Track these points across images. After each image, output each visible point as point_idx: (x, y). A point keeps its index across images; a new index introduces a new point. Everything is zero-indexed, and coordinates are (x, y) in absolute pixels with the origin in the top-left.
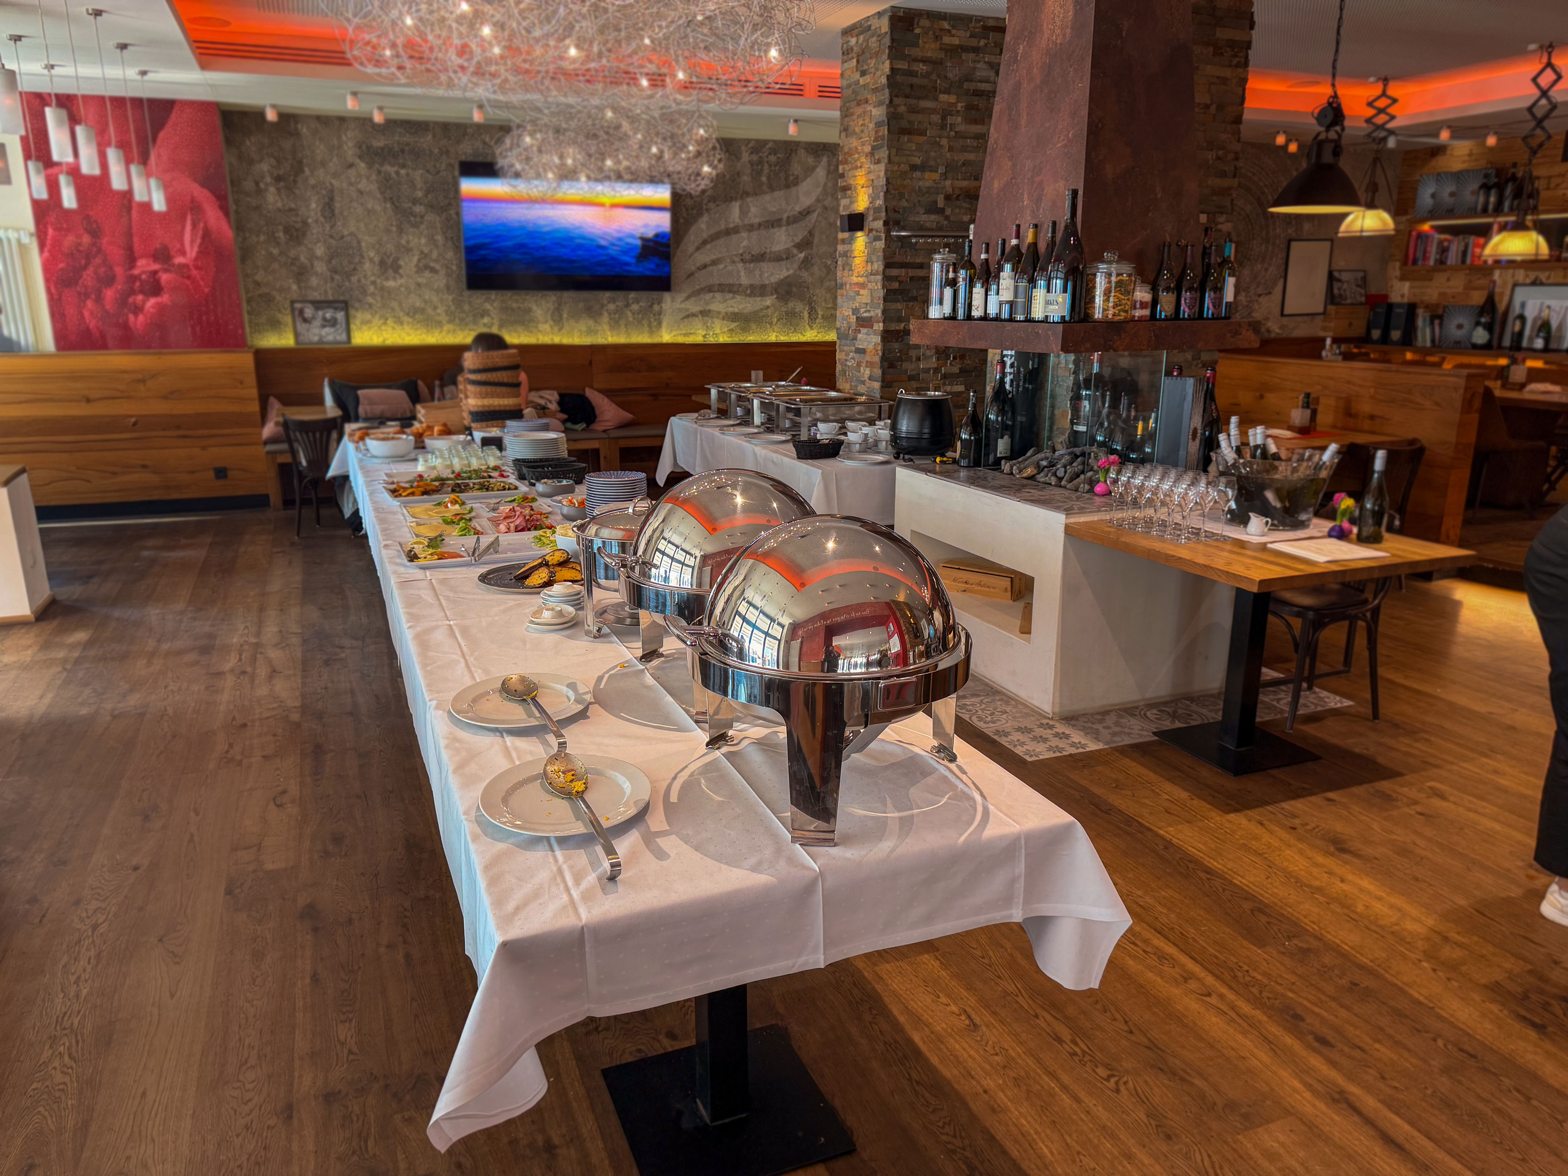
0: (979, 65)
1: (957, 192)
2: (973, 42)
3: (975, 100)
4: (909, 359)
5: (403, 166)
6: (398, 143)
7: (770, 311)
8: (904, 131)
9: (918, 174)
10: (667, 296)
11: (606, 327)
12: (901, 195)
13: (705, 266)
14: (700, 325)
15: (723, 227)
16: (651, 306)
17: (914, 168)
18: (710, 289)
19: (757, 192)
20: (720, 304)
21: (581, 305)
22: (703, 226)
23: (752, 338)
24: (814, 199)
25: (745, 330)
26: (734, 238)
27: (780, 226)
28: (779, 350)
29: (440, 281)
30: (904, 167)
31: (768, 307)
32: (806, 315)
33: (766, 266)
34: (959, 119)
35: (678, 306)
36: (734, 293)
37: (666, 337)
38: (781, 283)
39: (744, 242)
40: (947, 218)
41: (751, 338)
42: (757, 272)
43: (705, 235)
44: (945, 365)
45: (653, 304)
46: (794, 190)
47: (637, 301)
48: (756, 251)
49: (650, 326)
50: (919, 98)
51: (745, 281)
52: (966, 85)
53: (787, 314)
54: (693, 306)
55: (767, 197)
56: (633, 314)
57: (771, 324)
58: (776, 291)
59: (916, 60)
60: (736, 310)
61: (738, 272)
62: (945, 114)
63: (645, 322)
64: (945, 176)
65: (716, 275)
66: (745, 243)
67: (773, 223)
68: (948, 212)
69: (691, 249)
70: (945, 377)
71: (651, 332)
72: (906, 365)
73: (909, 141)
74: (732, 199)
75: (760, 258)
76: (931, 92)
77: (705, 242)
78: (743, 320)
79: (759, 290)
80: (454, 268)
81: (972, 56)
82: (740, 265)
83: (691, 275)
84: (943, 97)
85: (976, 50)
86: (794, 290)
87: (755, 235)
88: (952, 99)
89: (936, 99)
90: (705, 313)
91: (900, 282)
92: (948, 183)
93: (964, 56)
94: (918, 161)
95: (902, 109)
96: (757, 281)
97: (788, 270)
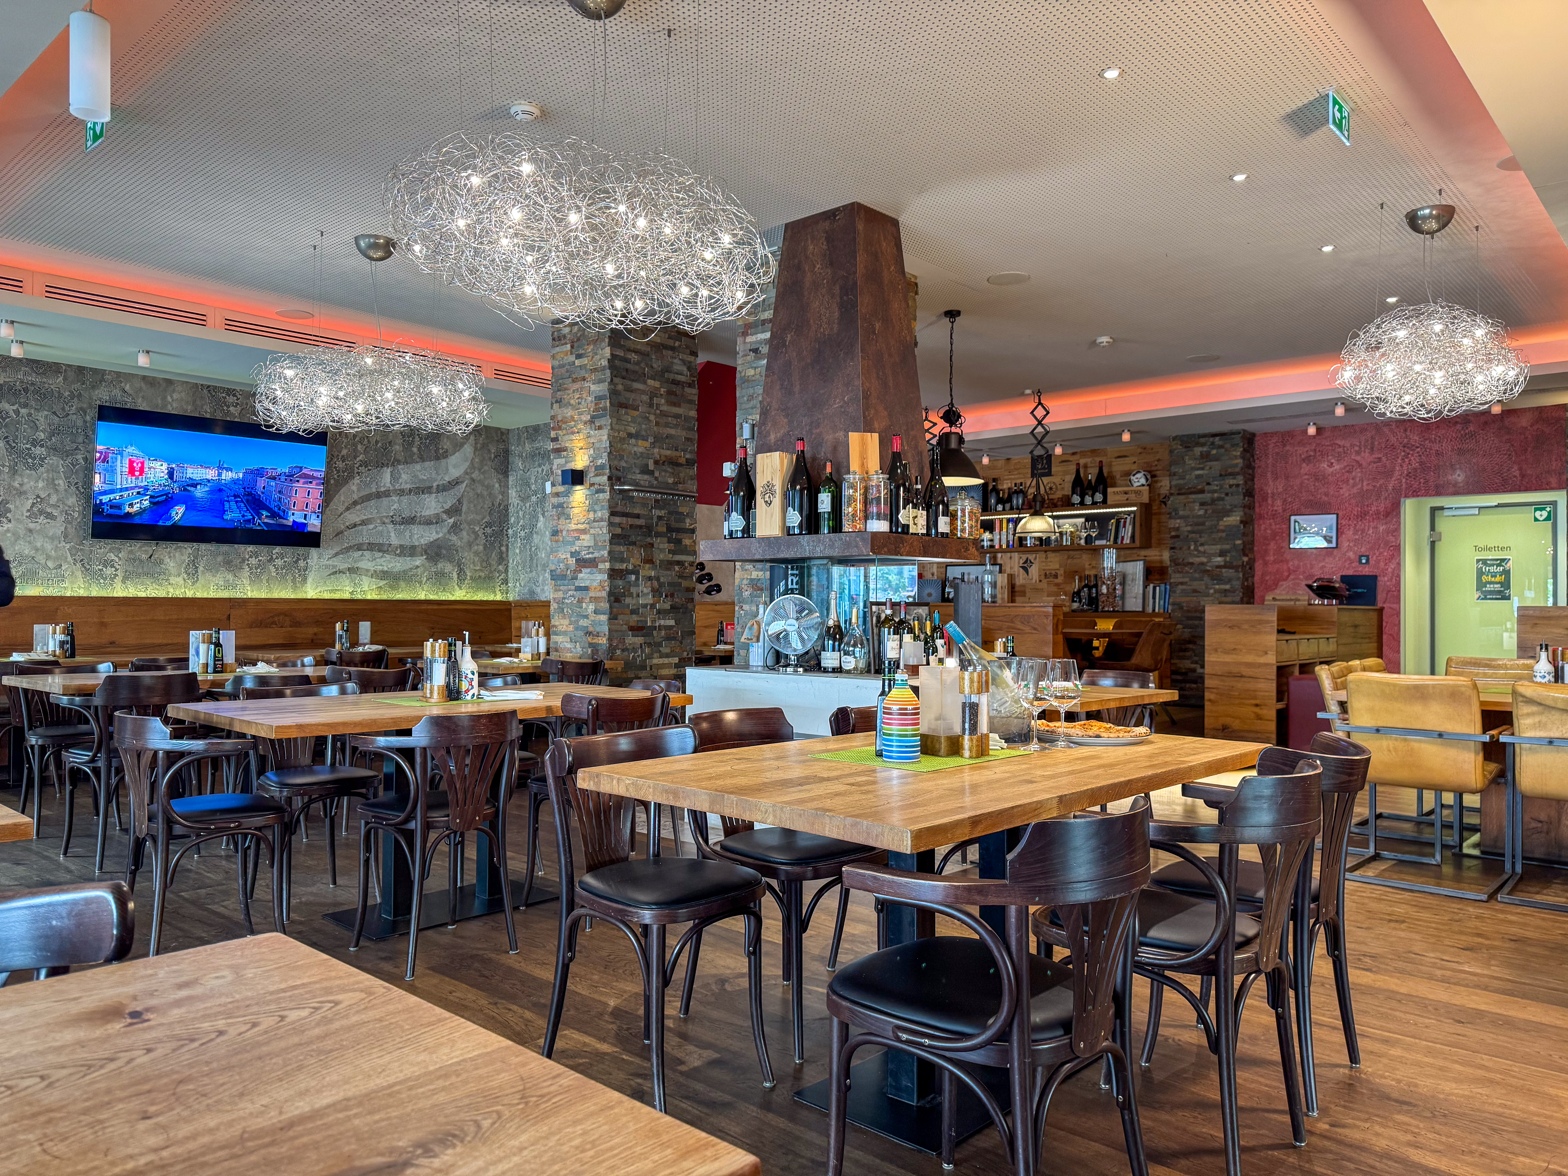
0: (676, 361)
1: (663, 459)
2: (670, 343)
3: (674, 388)
4: (631, 595)
5: (26, 406)
6: (22, 382)
7: (419, 571)
8: (622, 405)
9: (633, 441)
10: (313, 551)
11: (246, 582)
12: (621, 458)
13: (355, 526)
14: (347, 582)
15: (374, 490)
16: (296, 562)
17: (630, 435)
18: (359, 547)
19: (408, 461)
20: (367, 562)
21: (220, 559)
22: (354, 488)
23: (402, 595)
24: (462, 471)
25: (393, 588)
26: (385, 501)
27: (430, 493)
28: (430, 607)
29: (57, 528)
30: (623, 434)
31: (417, 567)
32: (455, 575)
33: (416, 529)
34: (663, 401)
35: (326, 562)
36: (384, 552)
37: (311, 592)
38: (431, 544)
39: (394, 505)
40: (656, 479)
41: (400, 596)
42: (407, 534)
43: (355, 497)
44: (659, 602)
45: (298, 559)
46: (443, 462)
47: (281, 556)
48: (406, 514)
49: (294, 580)
50: (633, 381)
51: (395, 541)
52: (666, 375)
53: (436, 574)
54: (341, 563)
55: (418, 467)
56: (277, 569)
57: (420, 583)
58: (426, 553)
59: (629, 350)
60: (386, 569)
61: (389, 532)
62: (653, 395)
63: (289, 578)
64: (653, 445)
65: (365, 535)
66: (396, 506)
67: (423, 490)
68: (657, 474)
69: (341, 508)
70: (659, 612)
71: (295, 588)
72: (628, 600)
73: (626, 414)
74: (383, 465)
75: (411, 521)
76: (641, 377)
77: (355, 503)
78: (392, 578)
79: (410, 551)
80: (76, 515)
81: (670, 353)
82: (391, 526)
83: (339, 533)
84: (650, 382)
85: (673, 349)
86: (444, 552)
87: (405, 499)
88: (657, 384)
89: (645, 383)
90: (352, 571)
91: (622, 529)
92: (656, 450)
93: (664, 352)
94: (633, 430)
95: (620, 387)
96: (406, 542)
97: (437, 533)
